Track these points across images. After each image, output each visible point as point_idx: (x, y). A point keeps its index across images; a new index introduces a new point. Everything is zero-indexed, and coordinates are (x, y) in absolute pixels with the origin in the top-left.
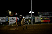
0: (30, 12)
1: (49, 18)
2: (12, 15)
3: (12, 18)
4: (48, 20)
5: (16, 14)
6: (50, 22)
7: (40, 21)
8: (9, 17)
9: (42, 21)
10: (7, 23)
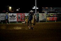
0: (33, 8)
1: (56, 15)
2: (12, 11)
3: (13, 15)
4: (55, 18)
5: (18, 10)
6: (57, 20)
7: (45, 19)
8: (9, 14)
9: (48, 19)
10: (6, 21)
